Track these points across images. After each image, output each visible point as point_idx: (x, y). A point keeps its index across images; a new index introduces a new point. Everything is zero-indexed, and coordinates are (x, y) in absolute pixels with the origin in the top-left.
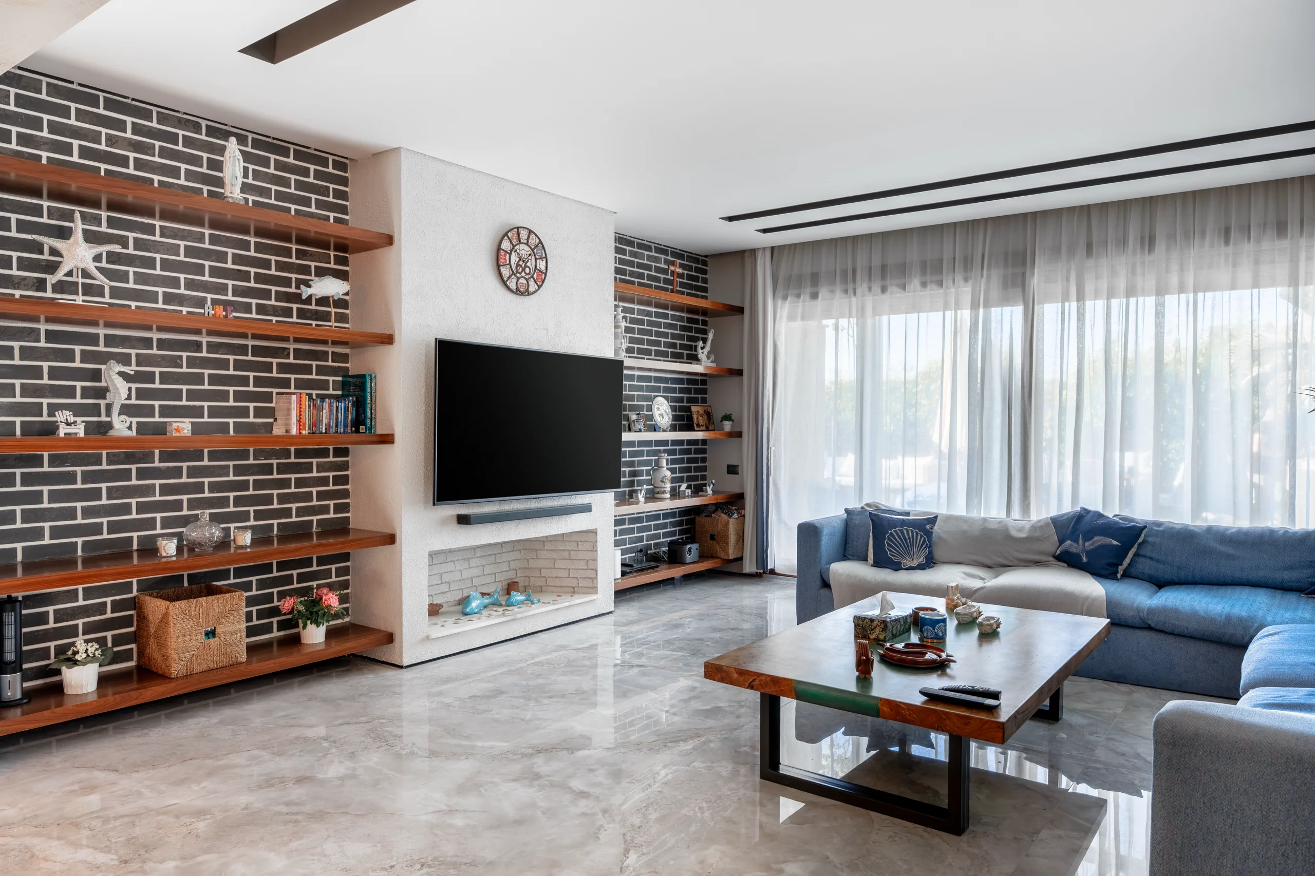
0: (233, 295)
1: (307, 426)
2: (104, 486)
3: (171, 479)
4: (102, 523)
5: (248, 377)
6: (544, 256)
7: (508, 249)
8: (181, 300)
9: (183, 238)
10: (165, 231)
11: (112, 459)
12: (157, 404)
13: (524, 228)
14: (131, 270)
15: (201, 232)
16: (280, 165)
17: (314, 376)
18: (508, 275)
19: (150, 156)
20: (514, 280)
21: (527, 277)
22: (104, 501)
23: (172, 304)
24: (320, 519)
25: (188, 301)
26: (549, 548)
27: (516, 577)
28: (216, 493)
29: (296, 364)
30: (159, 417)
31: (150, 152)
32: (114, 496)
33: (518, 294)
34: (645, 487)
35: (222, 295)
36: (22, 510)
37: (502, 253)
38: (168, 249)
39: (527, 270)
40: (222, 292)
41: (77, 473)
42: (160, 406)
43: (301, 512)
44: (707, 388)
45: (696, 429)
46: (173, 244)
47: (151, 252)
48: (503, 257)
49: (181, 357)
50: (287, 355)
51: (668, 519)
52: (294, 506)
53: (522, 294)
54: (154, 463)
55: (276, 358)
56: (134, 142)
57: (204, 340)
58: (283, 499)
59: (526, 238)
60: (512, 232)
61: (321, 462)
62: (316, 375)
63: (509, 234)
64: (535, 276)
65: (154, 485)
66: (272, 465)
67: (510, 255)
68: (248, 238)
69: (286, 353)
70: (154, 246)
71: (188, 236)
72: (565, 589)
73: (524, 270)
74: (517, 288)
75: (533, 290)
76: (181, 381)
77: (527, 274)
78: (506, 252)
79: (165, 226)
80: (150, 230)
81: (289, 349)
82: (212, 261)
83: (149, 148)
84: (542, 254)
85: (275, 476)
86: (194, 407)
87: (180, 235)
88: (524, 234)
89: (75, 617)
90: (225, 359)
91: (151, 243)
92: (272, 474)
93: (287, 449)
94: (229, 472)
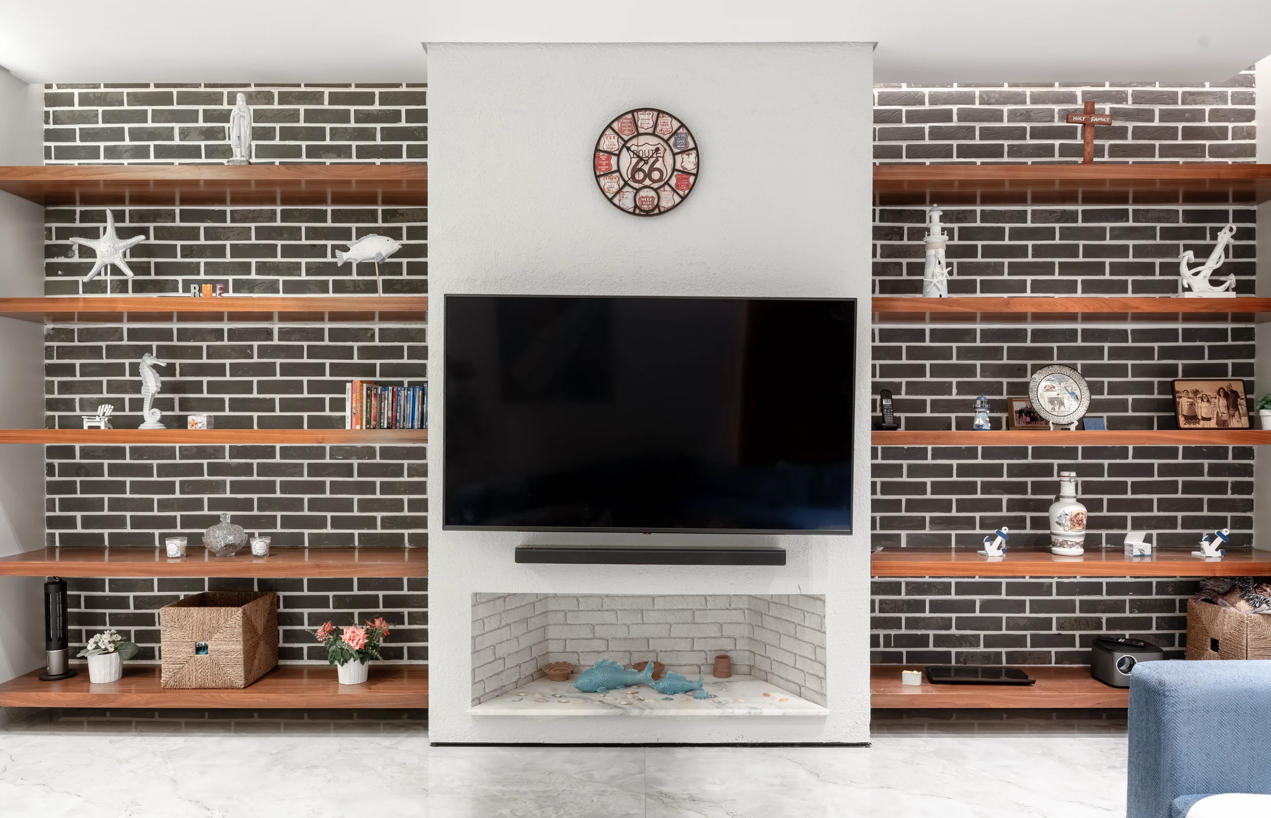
0: (307, 275)
1: (364, 420)
2: (177, 480)
3: (241, 476)
4: (175, 517)
5: (324, 365)
6: (692, 145)
7: (615, 148)
8: (251, 286)
9: (253, 220)
10: (236, 215)
11: (185, 453)
12: (227, 397)
13: (646, 109)
14: (202, 261)
15: (272, 210)
16: (361, 115)
17: (405, 361)
18: (616, 188)
19: (220, 140)
20: (629, 193)
21: (656, 186)
22: (177, 495)
23: (242, 291)
24: (412, 534)
25: (259, 286)
26: (774, 615)
27: (735, 650)
28: (289, 494)
29: (382, 347)
30: (230, 411)
31: (220, 136)
32: (186, 490)
33: (639, 215)
34: (1005, 530)
35: (294, 275)
36: (109, 499)
37: (603, 156)
38: (238, 234)
39: (656, 175)
40: (295, 272)
41: (153, 466)
42: (230, 399)
43: (387, 523)
44: (1253, 346)
45: (1182, 425)
46: (244, 227)
47: (222, 240)
48: (604, 163)
49: (251, 347)
50: (371, 337)
51: (1128, 594)
52: (379, 515)
53: (648, 214)
54: (225, 458)
55: (358, 341)
56: (204, 130)
57: (276, 326)
58: (364, 505)
59: (651, 124)
60: (621, 120)
61: (414, 464)
62: (408, 358)
63: (616, 126)
64: (673, 182)
65: (225, 482)
66: (351, 465)
67: (618, 156)
68: (324, 208)
69: (369, 335)
70: (224, 232)
71: (258, 217)
72: (791, 685)
73: (648, 175)
74: (636, 206)
75: (670, 205)
76: (251, 373)
77: (654, 181)
78: (610, 153)
79: (236, 210)
80: (221, 216)
81: (373, 329)
82: (285, 240)
83: (218, 132)
84: (687, 144)
85: (356, 478)
86: (265, 399)
87: (250, 217)
88: (646, 121)
89: (151, 606)
90: (298, 346)
91: (221, 230)
92: (352, 476)
93: (371, 447)
94: (303, 471)
